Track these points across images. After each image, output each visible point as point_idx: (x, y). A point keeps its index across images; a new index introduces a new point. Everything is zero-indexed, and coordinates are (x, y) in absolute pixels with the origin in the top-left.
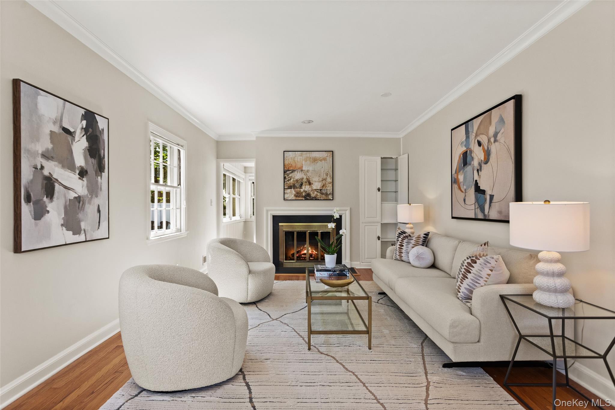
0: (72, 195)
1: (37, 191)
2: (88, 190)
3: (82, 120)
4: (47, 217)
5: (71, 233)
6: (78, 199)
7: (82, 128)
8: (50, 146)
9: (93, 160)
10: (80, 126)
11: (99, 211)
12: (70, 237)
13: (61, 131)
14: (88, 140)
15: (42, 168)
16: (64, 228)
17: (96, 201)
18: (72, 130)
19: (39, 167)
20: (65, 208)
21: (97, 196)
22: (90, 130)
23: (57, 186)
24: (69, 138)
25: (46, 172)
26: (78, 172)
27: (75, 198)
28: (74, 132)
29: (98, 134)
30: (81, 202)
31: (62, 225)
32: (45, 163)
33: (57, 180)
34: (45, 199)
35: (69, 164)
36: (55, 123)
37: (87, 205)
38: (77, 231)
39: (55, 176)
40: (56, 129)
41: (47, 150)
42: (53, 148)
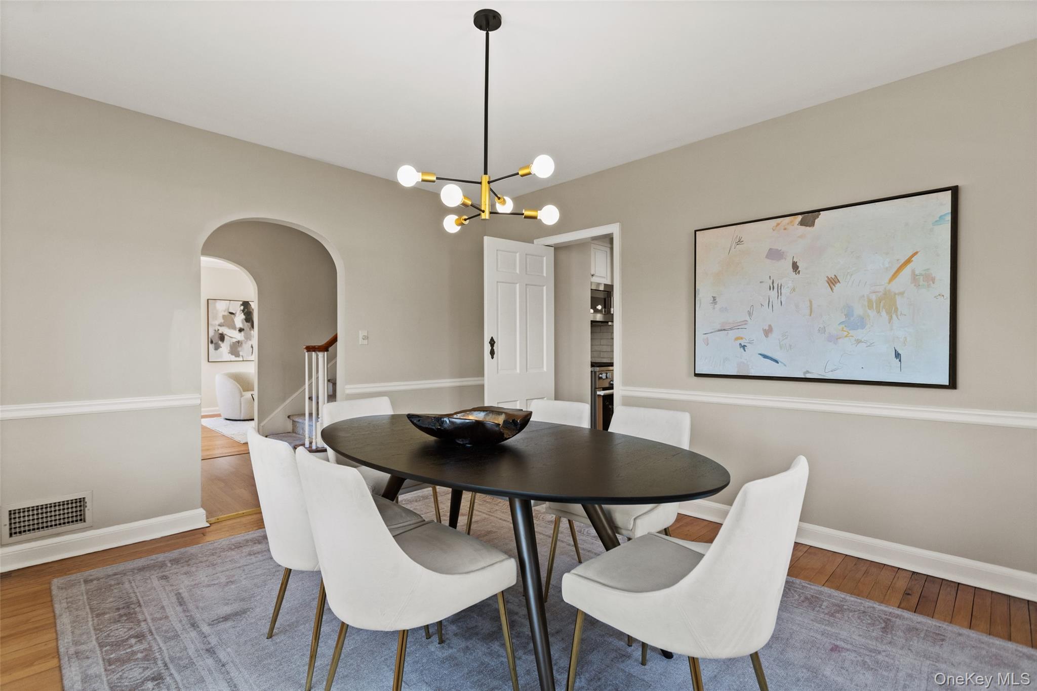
0: (234, 340)
1: (216, 339)
2: (245, 338)
3: (240, 306)
4: (220, 349)
5: (234, 356)
6: (238, 342)
7: (241, 310)
8: (222, 321)
9: (248, 323)
10: (239, 309)
11: (252, 347)
12: (233, 358)
13: (229, 314)
14: (244, 314)
15: (218, 330)
16: (230, 354)
17: (250, 343)
18: (234, 312)
19: (217, 330)
20: (231, 346)
21: (250, 340)
22: (246, 310)
23: (226, 337)
24: (233, 316)
25: (220, 332)
26: (238, 330)
27: (236, 341)
28: (236, 313)
29: (251, 311)
30: (240, 343)
31: (229, 353)
32: (219, 328)
33: (226, 334)
34: (220, 342)
35: (233, 327)
36: (225, 311)
37: (244, 344)
38: (237, 355)
39: (225, 333)
40: (226, 313)
41: (221, 323)
42: (224, 322)
